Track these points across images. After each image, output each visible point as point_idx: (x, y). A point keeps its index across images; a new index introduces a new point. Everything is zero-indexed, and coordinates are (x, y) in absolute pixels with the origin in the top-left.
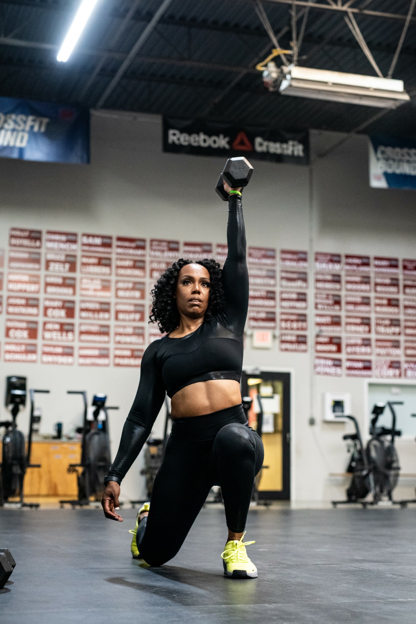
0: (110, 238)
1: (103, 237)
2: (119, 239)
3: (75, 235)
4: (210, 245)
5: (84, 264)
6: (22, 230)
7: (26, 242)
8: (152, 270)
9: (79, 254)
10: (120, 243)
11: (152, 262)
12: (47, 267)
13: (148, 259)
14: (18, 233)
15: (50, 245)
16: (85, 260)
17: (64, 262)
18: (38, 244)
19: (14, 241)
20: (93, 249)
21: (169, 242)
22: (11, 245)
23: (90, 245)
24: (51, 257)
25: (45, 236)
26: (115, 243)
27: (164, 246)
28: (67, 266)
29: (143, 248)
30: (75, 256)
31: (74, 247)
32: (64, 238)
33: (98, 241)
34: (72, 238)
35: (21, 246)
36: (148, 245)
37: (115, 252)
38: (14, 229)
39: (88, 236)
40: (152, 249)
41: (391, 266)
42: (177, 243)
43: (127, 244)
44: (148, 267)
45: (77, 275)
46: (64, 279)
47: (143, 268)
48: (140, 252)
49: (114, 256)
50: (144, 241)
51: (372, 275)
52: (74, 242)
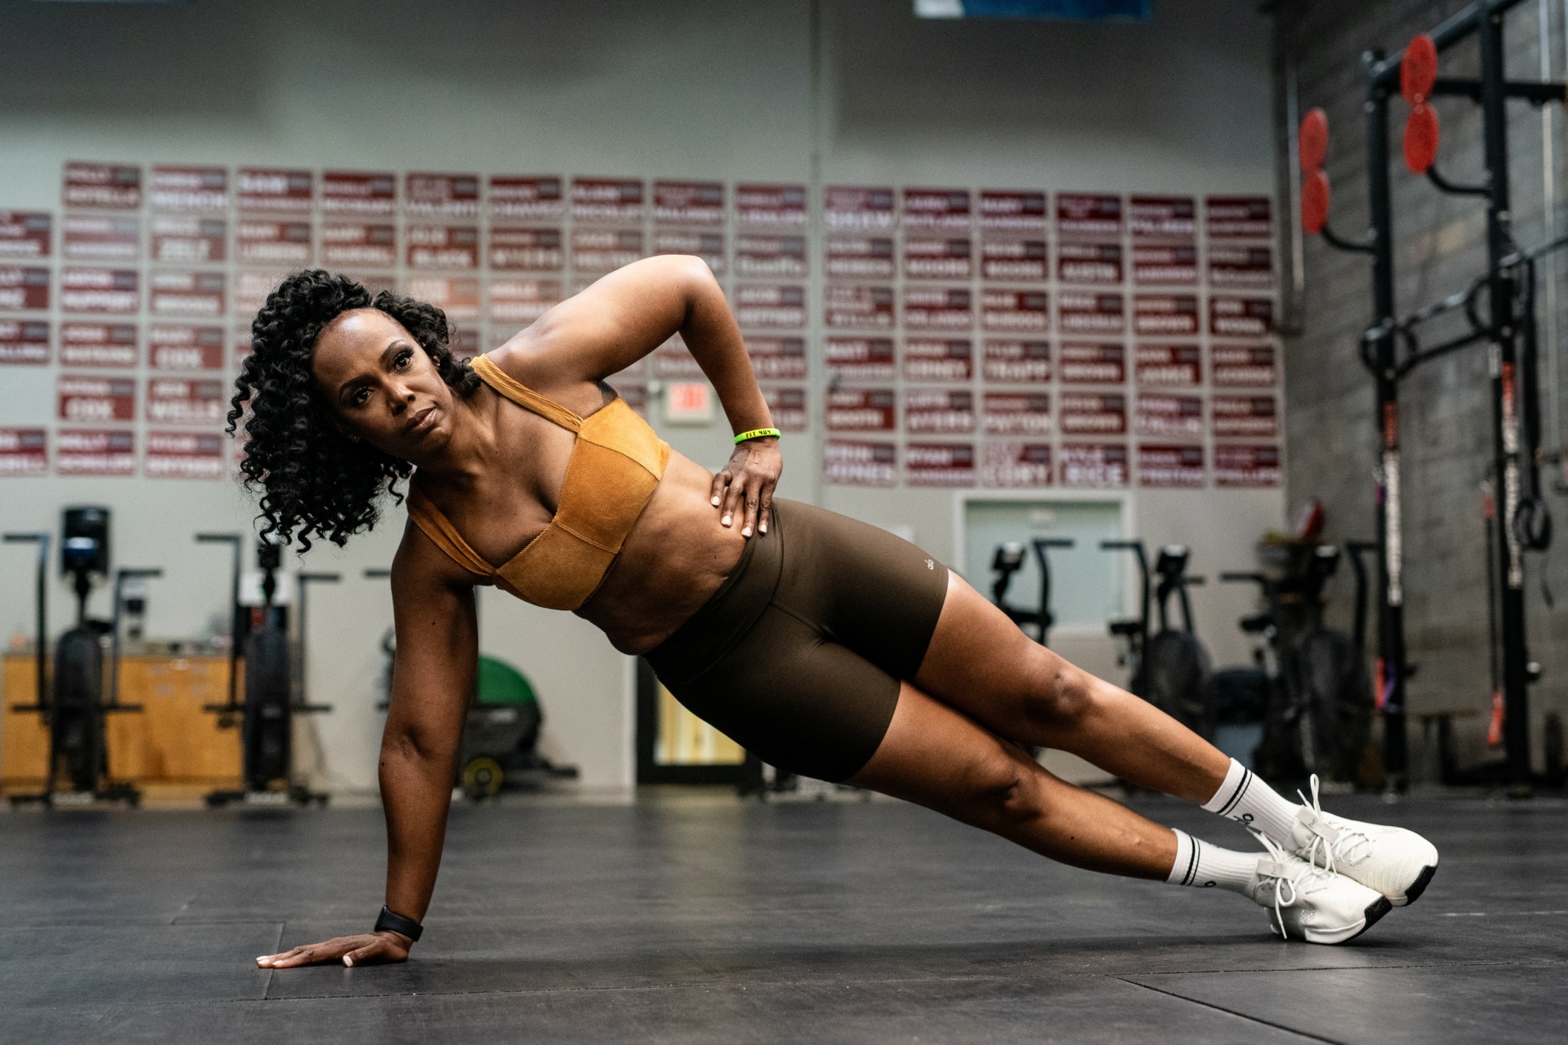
0: (307, 175)
1: (290, 174)
2: (331, 177)
3: (222, 172)
4: (555, 181)
5: (245, 241)
6: (92, 167)
7: (103, 195)
8: (412, 248)
9: (232, 216)
10: (332, 187)
11: (411, 229)
12: (155, 251)
13: (401, 222)
14: (83, 175)
15: (161, 199)
16: (247, 231)
17: (194, 239)
18: (131, 197)
19: (76, 194)
20: (267, 203)
21: (454, 180)
22: (69, 203)
23: (257, 195)
24: (164, 225)
25: (149, 180)
26: (319, 187)
27: (442, 189)
28: (204, 247)
29: (389, 195)
30: (222, 224)
31: (219, 200)
32: (193, 181)
33: (278, 184)
34: (214, 181)
35: (93, 204)
36: (400, 188)
37: (320, 208)
38: (73, 166)
39: (253, 173)
40: (411, 197)
41: (1026, 212)
42: (473, 180)
43: (348, 188)
44: (402, 241)
45: (229, 267)
46: (198, 276)
47: (388, 244)
48: (380, 206)
49: (317, 219)
50: (390, 178)
51: (976, 236)
52: (220, 189)
